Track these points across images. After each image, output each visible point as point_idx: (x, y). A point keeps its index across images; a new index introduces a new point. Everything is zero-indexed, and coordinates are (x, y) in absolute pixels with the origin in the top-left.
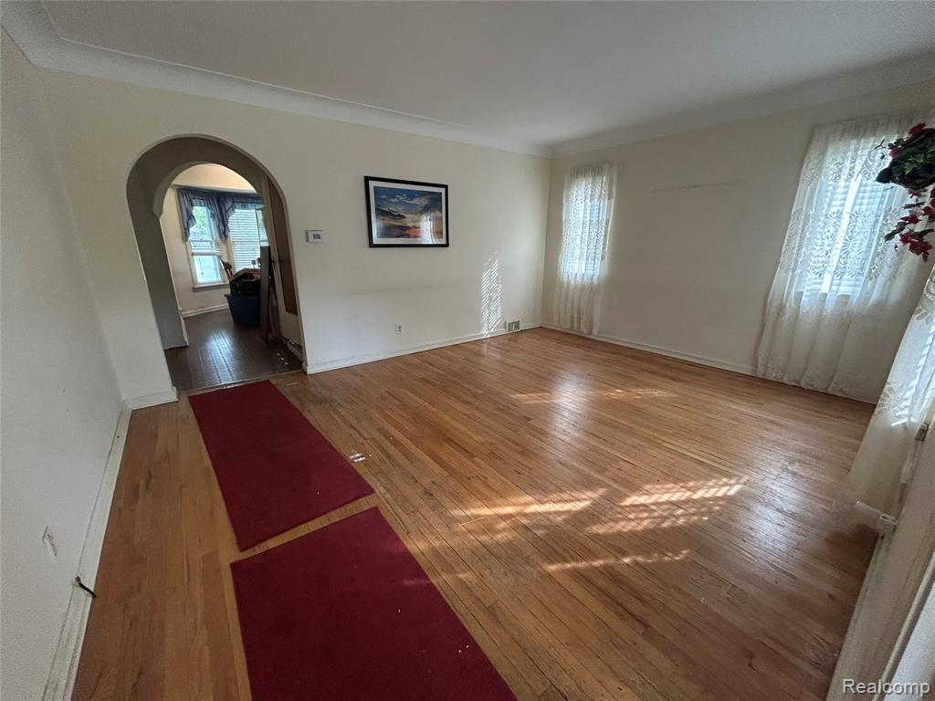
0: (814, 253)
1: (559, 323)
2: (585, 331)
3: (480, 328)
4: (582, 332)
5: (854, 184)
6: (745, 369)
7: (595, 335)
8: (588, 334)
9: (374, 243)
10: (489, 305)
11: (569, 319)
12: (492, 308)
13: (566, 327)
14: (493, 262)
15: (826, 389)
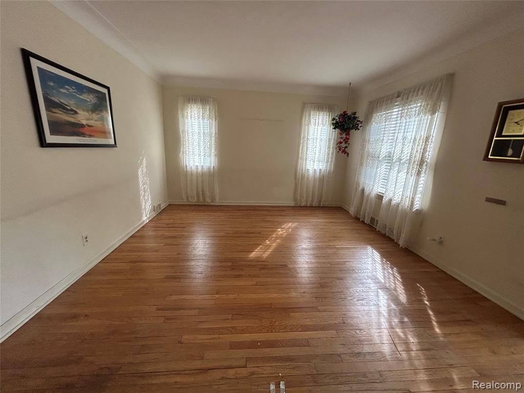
0: (310, 155)
1: (188, 199)
2: (210, 201)
3: (141, 217)
4: (208, 202)
5: (320, 127)
6: (292, 204)
7: (218, 202)
8: (212, 202)
9: (48, 141)
10: (144, 196)
11: (195, 195)
12: (146, 198)
13: (194, 201)
14: (142, 160)
15: (320, 204)
